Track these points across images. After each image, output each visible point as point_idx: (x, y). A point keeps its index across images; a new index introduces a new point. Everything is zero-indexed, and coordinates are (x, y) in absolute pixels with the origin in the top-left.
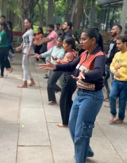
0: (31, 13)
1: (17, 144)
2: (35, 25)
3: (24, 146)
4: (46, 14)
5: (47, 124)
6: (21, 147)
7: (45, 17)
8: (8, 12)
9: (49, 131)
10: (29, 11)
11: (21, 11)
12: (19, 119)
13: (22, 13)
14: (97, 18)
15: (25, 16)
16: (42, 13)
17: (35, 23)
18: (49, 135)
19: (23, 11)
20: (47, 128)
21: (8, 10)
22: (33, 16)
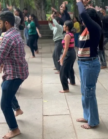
0: (44, 4)
1: (43, 114)
2: (48, 14)
3: (48, 116)
4: (57, 3)
5: (65, 96)
6: (46, 116)
7: (56, 6)
8: (25, 5)
9: (68, 102)
10: (43, 2)
11: (35, 3)
12: (42, 93)
13: (37, 4)
14: (102, 2)
15: (39, 7)
16: (53, 3)
17: (48, 12)
18: (68, 105)
19: (37, 3)
20: (66, 100)
21: (25, 3)
22: (46, 6)
